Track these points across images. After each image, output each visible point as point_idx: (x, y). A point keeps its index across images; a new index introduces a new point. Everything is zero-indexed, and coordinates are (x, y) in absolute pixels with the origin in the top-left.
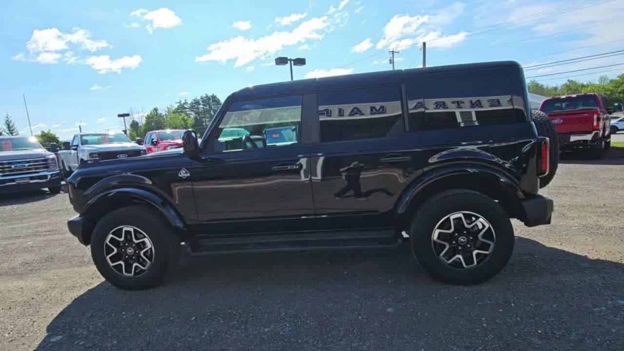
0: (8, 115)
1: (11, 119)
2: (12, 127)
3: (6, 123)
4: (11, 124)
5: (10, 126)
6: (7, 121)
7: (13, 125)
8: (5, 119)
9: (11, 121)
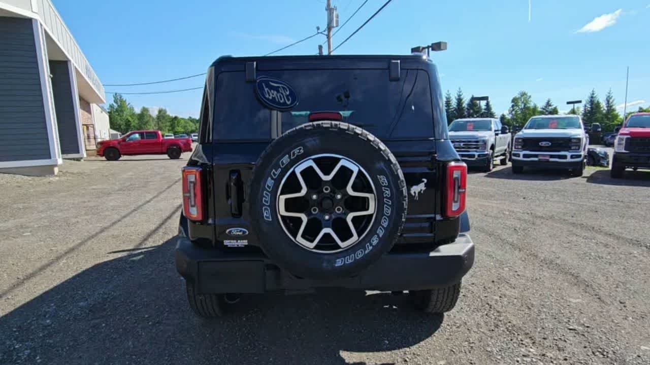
0: (610, 91)
1: (612, 95)
2: (612, 103)
3: (607, 99)
4: (611, 101)
5: (610, 102)
6: (609, 96)
7: (613, 101)
8: (606, 95)
9: (612, 97)
